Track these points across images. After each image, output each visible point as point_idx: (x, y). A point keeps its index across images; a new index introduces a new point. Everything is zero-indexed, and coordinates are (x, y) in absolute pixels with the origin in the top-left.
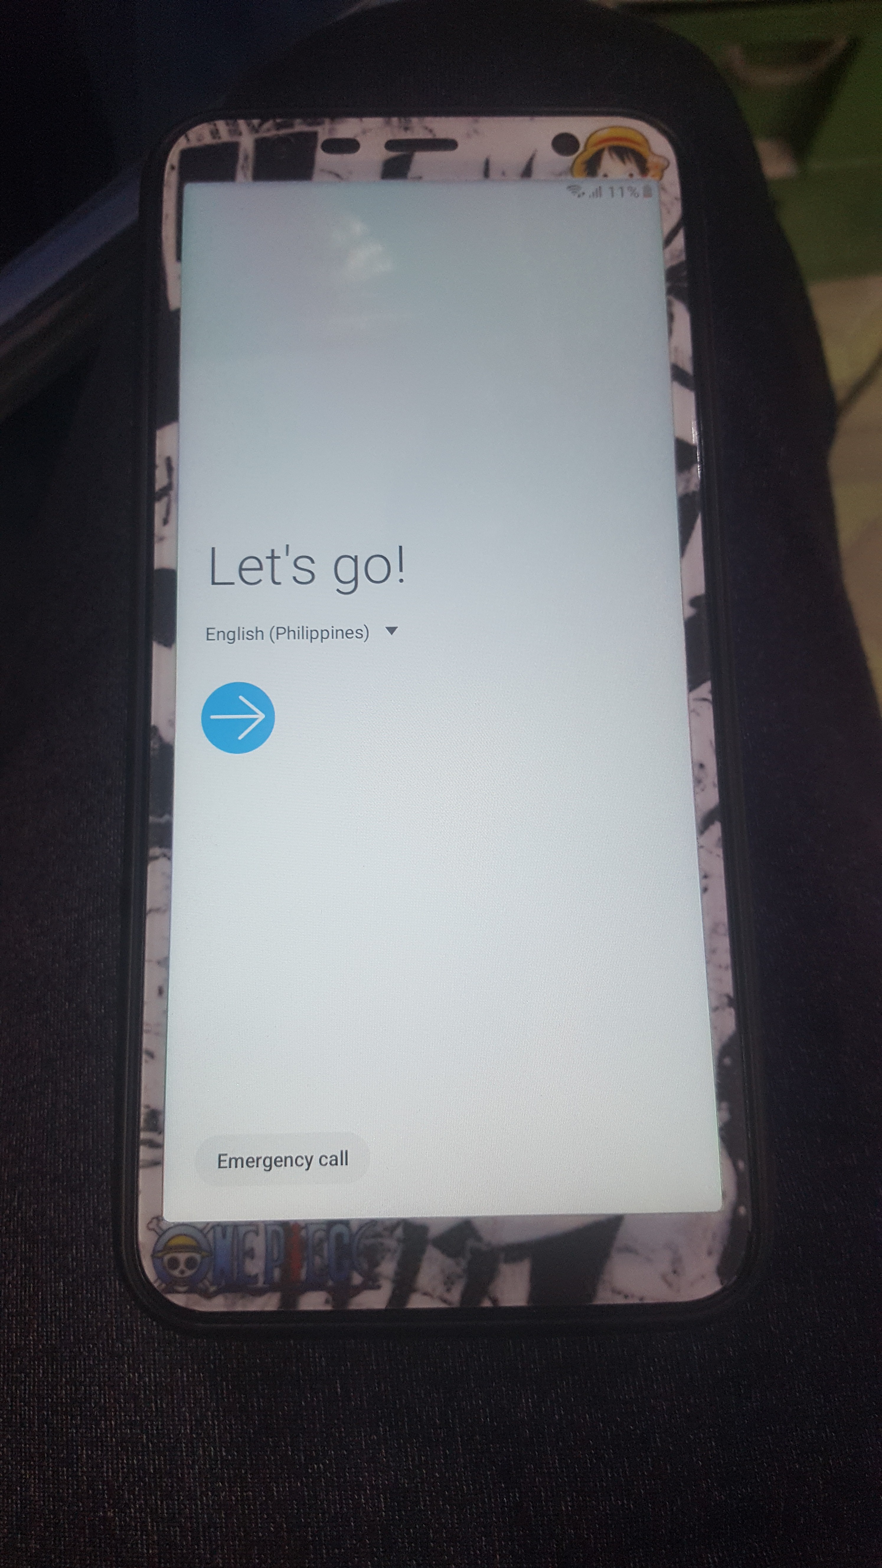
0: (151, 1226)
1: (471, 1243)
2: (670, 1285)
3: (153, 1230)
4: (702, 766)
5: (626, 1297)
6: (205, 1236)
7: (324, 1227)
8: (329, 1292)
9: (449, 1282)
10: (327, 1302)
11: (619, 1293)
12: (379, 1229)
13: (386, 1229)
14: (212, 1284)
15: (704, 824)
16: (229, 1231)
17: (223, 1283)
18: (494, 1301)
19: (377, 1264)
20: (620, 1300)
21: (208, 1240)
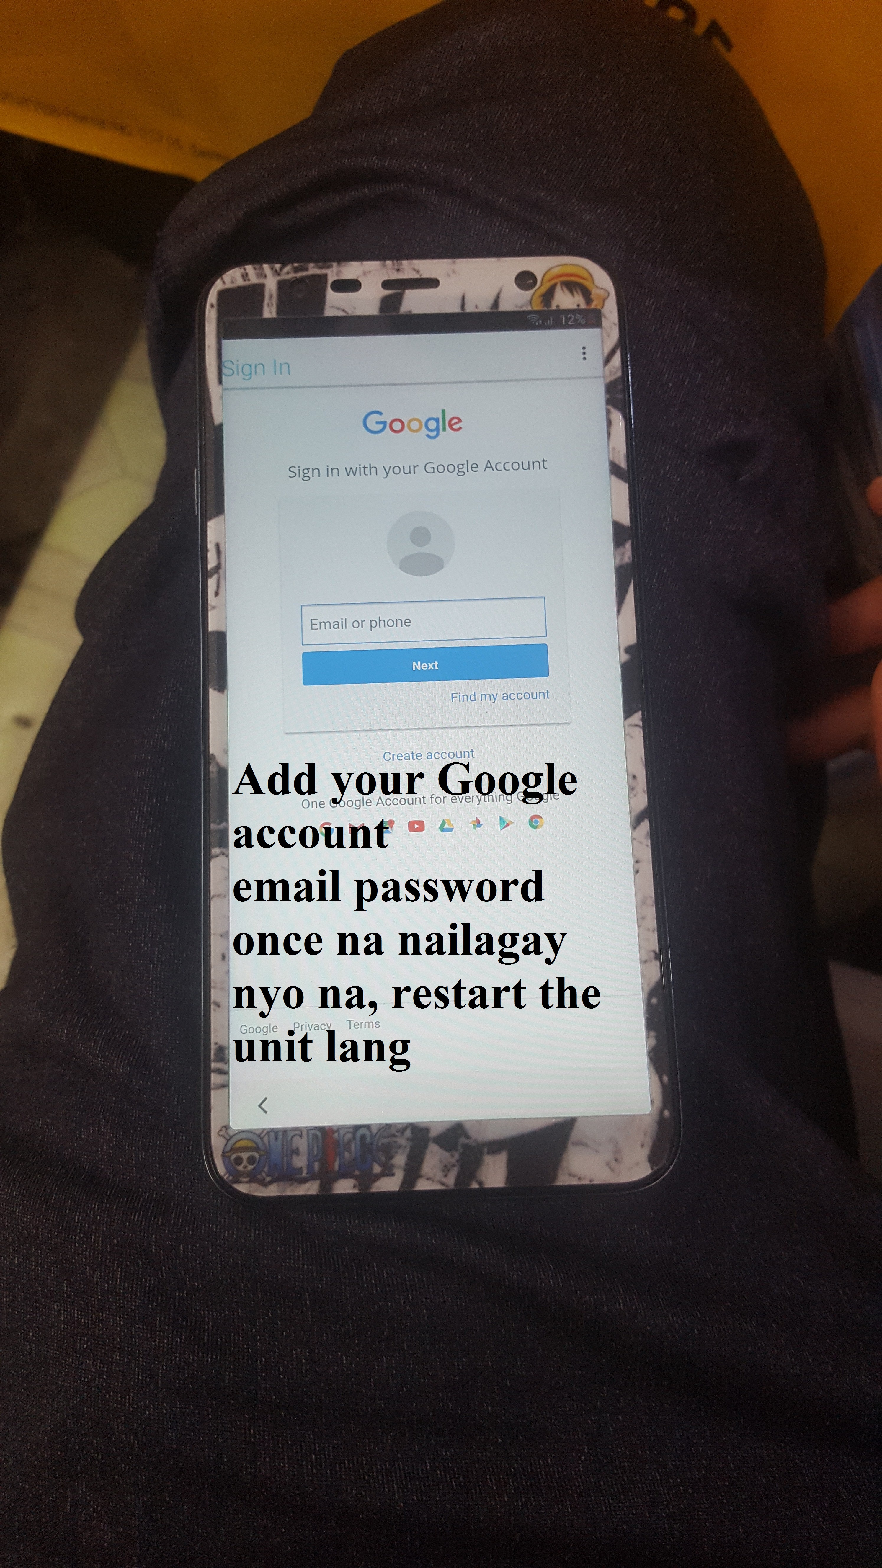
0: (221, 1133)
1: (462, 1140)
2: (612, 1170)
3: (222, 1136)
4: (634, 777)
5: (579, 1179)
6: (262, 1139)
7: (351, 1130)
8: (356, 1179)
9: (446, 1169)
10: (354, 1187)
11: (574, 1176)
12: (393, 1131)
13: (398, 1131)
14: (268, 1176)
15: (637, 822)
16: (280, 1134)
17: (276, 1176)
18: (480, 1183)
19: (392, 1157)
20: (575, 1182)
21: (264, 1143)
